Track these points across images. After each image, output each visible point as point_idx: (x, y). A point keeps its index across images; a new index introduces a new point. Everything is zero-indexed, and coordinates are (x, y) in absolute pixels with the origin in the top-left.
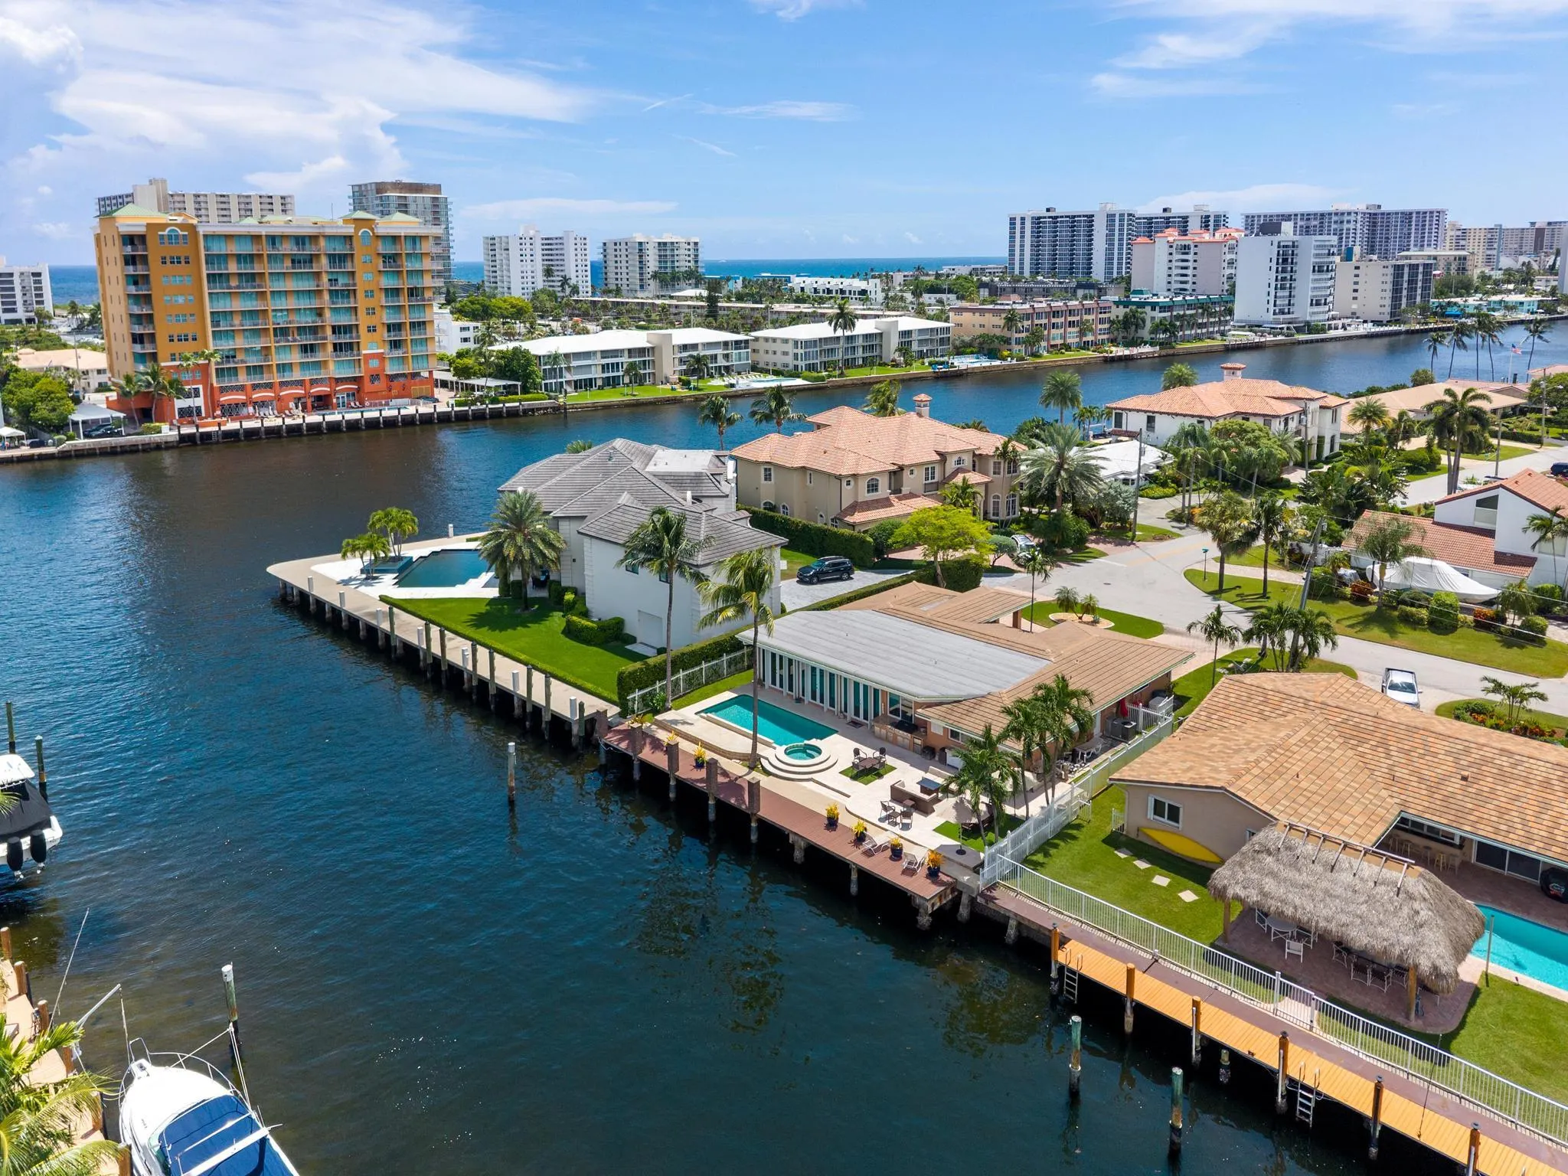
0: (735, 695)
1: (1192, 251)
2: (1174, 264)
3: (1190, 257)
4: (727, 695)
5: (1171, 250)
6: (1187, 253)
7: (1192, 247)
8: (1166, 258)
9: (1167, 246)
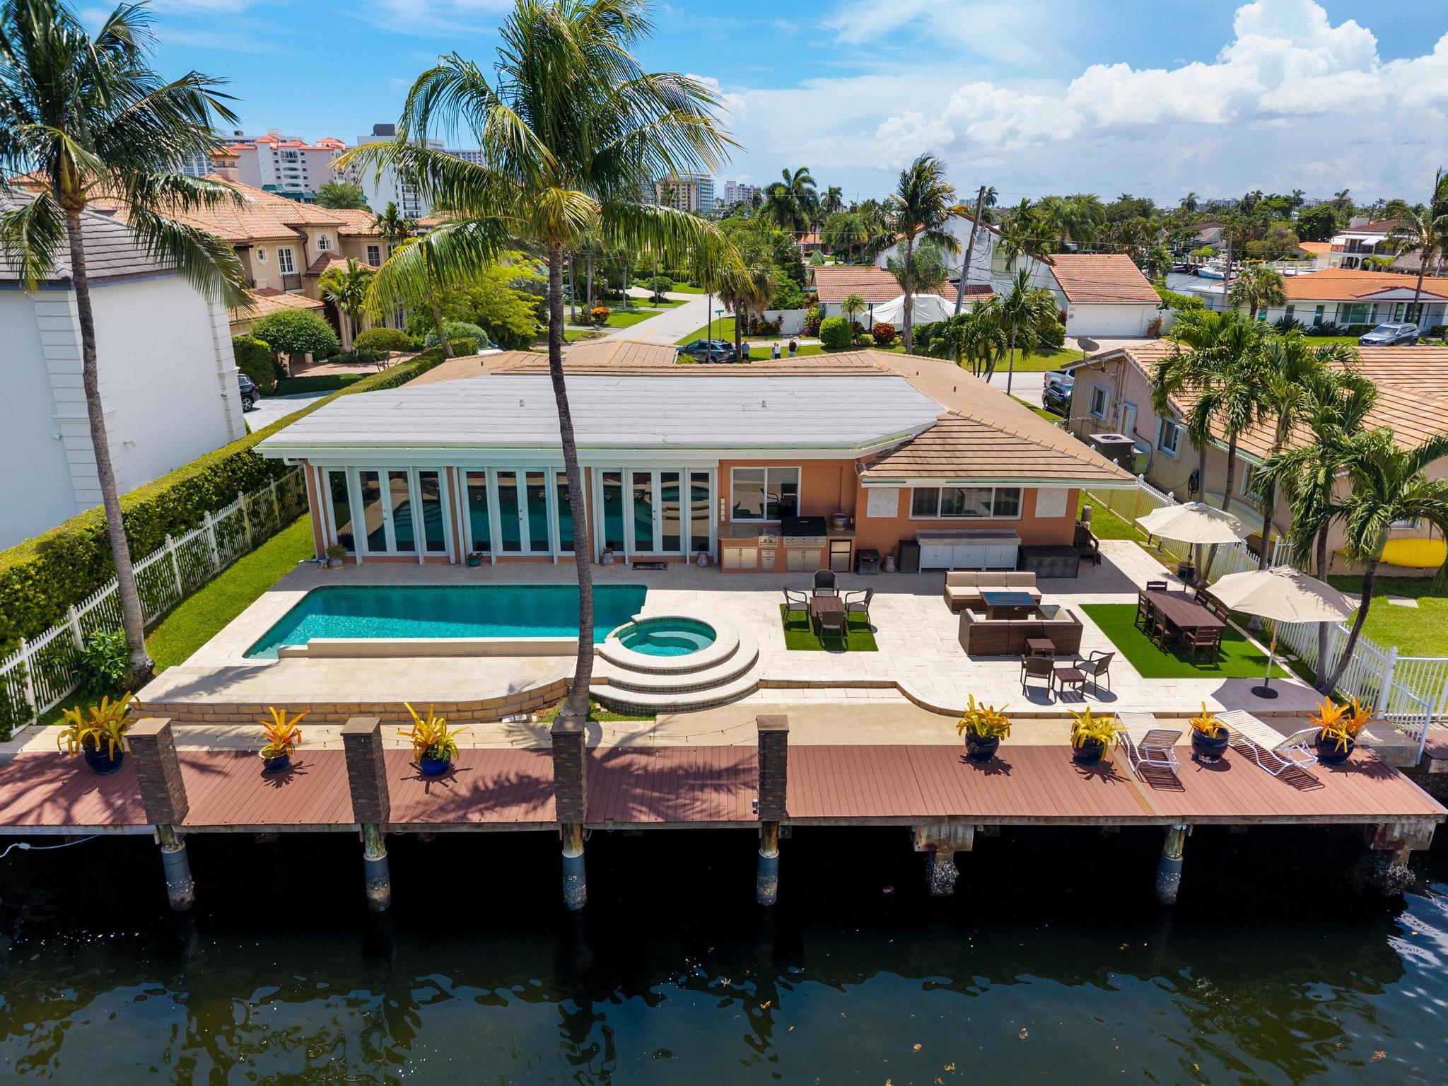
0: (301, 594)
1: (300, 158)
2: (283, 173)
3: (298, 165)
4: (277, 604)
5: (276, 158)
6: (294, 162)
7: (299, 155)
8: (272, 166)
9: (271, 153)
